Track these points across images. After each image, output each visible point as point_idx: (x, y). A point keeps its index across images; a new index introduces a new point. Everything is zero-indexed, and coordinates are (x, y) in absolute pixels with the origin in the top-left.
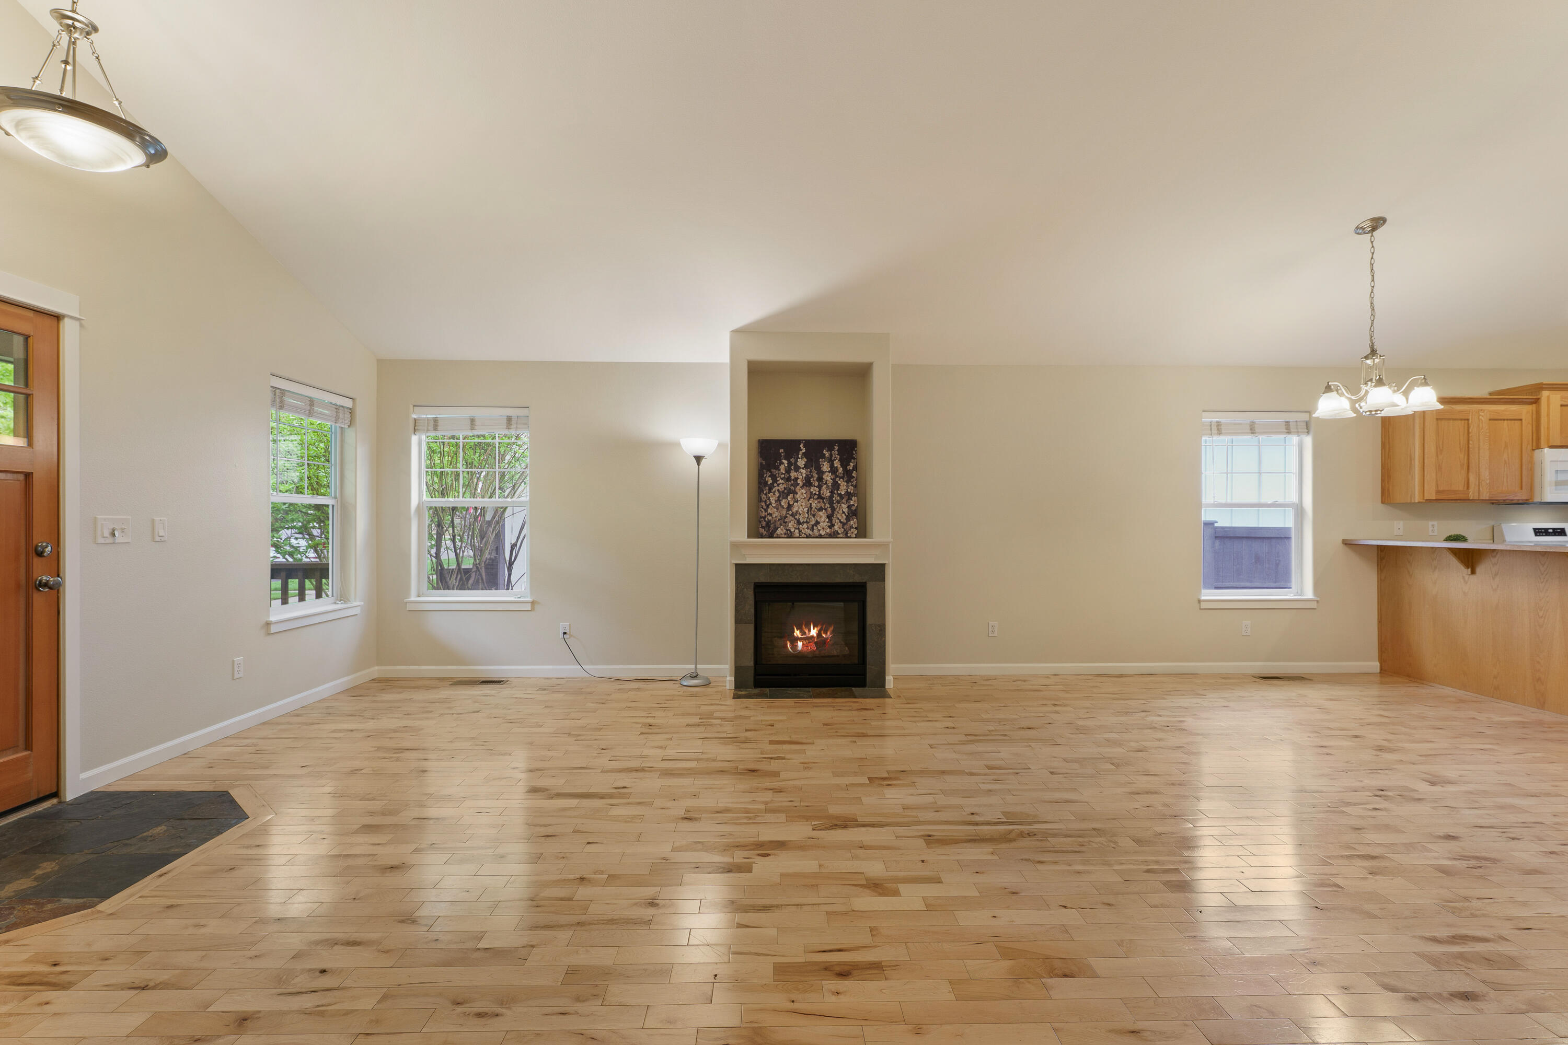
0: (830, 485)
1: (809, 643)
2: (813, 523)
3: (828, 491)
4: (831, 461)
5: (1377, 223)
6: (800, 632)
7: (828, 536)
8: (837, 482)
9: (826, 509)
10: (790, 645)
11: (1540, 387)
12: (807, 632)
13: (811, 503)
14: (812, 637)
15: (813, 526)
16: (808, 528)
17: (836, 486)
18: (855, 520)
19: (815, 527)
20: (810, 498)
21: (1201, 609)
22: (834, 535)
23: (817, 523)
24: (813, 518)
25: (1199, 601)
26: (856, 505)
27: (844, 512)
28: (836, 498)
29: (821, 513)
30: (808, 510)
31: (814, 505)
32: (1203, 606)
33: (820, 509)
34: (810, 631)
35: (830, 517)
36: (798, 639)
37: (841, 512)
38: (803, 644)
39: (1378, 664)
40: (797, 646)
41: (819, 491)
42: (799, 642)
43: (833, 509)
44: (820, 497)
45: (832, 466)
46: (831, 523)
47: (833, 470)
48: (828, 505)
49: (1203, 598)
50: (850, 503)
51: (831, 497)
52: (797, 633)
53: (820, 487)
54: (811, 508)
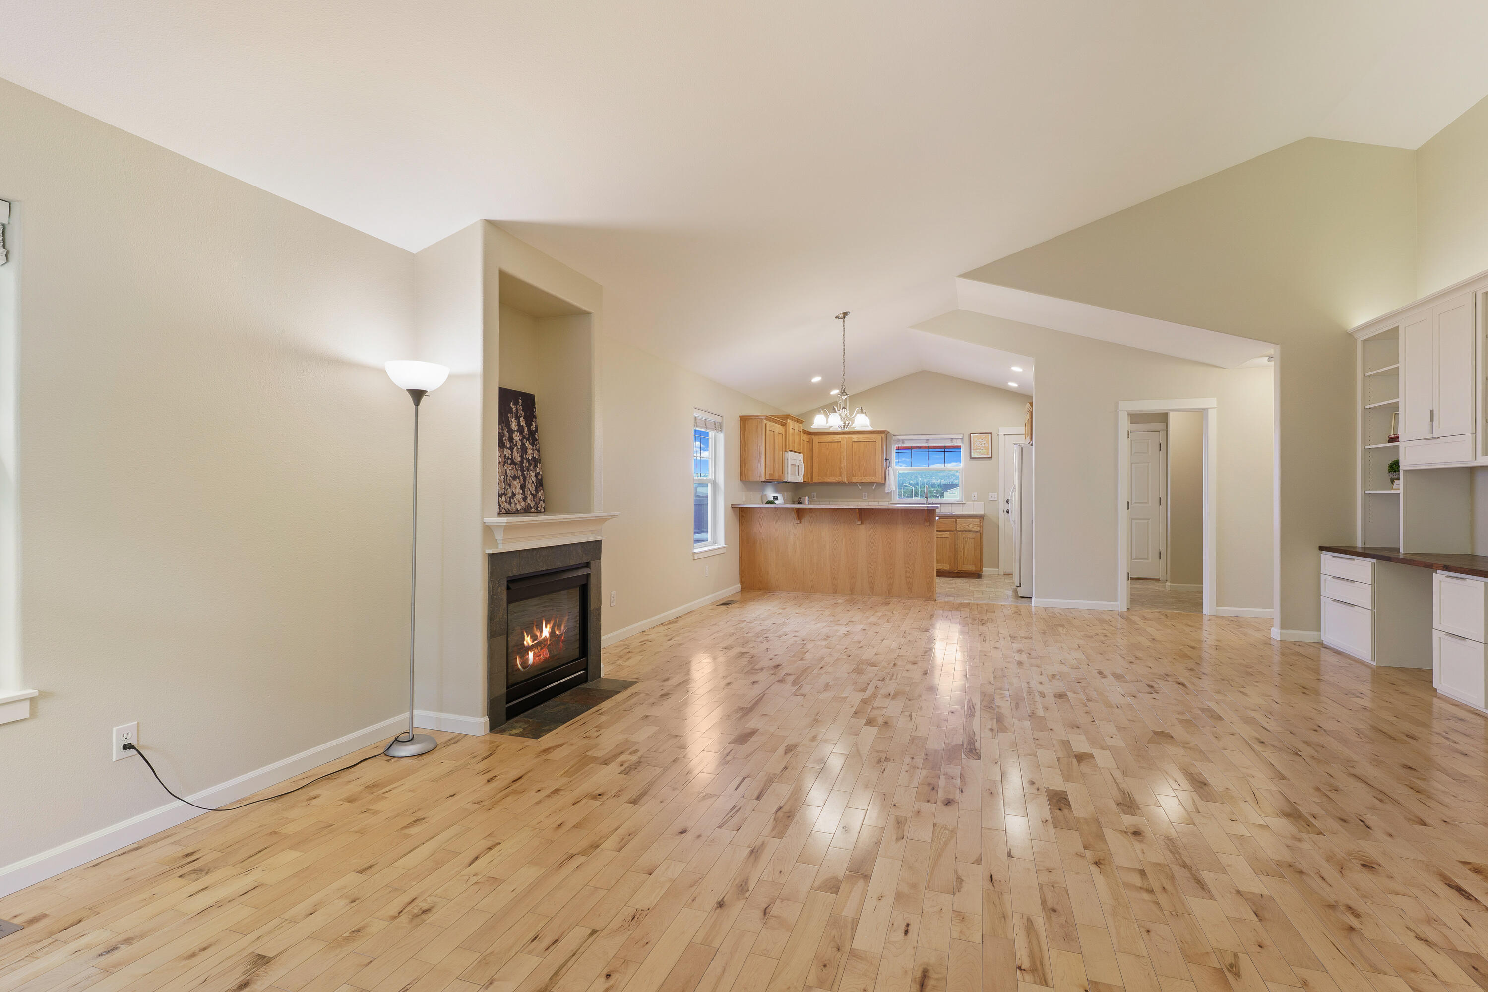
0: (519, 447)
1: (541, 649)
2: (510, 495)
3: (519, 455)
4: (518, 418)
5: (845, 314)
6: (531, 638)
7: (523, 512)
8: (525, 444)
9: (519, 478)
10: (520, 661)
11: (787, 417)
12: (538, 634)
13: (506, 470)
14: (545, 640)
15: (510, 498)
16: (506, 502)
17: (524, 450)
18: (542, 491)
19: (512, 501)
20: (505, 463)
21: (694, 560)
22: (527, 511)
23: (514, 495)
24: (509, 489)
25: (694, 554)
26: (541, 473)
27: (533, 482)
28: (526, 464)
29: (515, 482)
30: (504, 478)
31: (508, 471)
32: (696, 557)
33: (514, 478)
34: (541, 632)
35: (523, 487)
36: (530, 648)
37: (530, 481)
38: (535, 654)
39: (740, 585)
40: (528, 659)
41: (512, 454)
42: (530, 652)
43: (525, 479)
44: (513, 463)
45: (519, 424)
46: (524, 495)
47: (520, 430)
48: (520, 473)
49: (695, 551)
50: (536, 470)
51: (522, 462)
52: (528, 641)
53: (511, 449)
54: (507, 476)
